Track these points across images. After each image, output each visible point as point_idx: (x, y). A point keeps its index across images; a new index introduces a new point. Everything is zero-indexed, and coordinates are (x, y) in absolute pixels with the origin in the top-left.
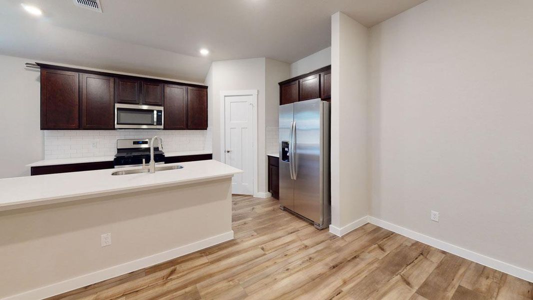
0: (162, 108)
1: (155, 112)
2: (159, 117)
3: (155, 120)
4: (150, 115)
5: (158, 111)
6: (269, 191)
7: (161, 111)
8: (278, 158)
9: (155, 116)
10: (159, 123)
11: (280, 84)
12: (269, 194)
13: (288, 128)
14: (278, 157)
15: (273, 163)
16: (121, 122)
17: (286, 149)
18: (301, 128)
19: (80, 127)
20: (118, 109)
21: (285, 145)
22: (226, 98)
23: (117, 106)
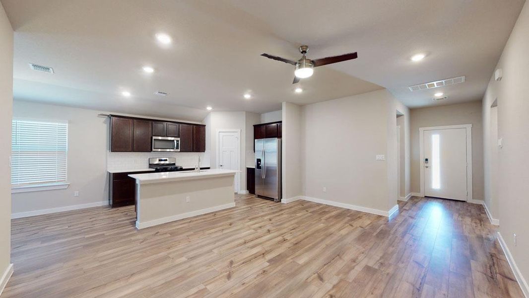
0: (179, 139)
1: (175, 141)
2: (178, 144)
3: (175, 146)
4: (172, 143)
5: (177, 141)
6: (248, 189)
7: (178, 141)
8: (254, 169)
9: (176, 144)
10: (177, 148)
11: (254, 126)
12: (248, 192)
13: (260, 151)
14: (254, 167)
15: (250, 173)
16: (156, 147)
17: (259, 163)
18: (267, 151)
19: (133, 151)
20: (154, 139)
21: (259, 160)
22: (220, 133)
23: (154, 138)
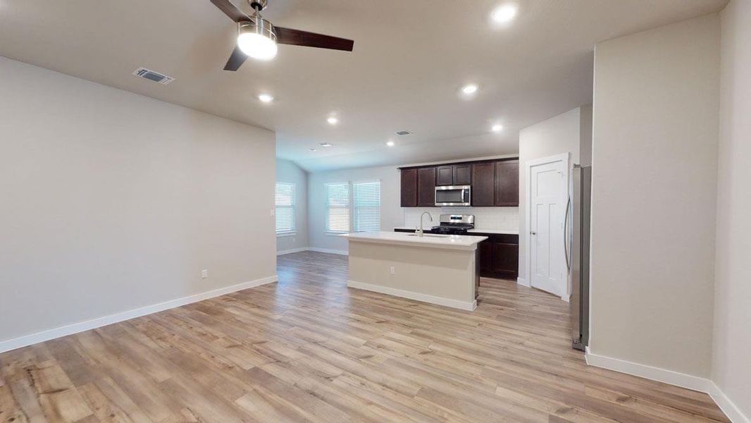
0: (468, 187)
1: (463, 191)
2: (466, 195)
3: (463, 198)
4: (459, 194)
5: (466, 190)
9: (463, 194)
10: (466, 200)
16: (439, 201)
20: (437, 191)
22: (533, 168)
23: (437, 188)
